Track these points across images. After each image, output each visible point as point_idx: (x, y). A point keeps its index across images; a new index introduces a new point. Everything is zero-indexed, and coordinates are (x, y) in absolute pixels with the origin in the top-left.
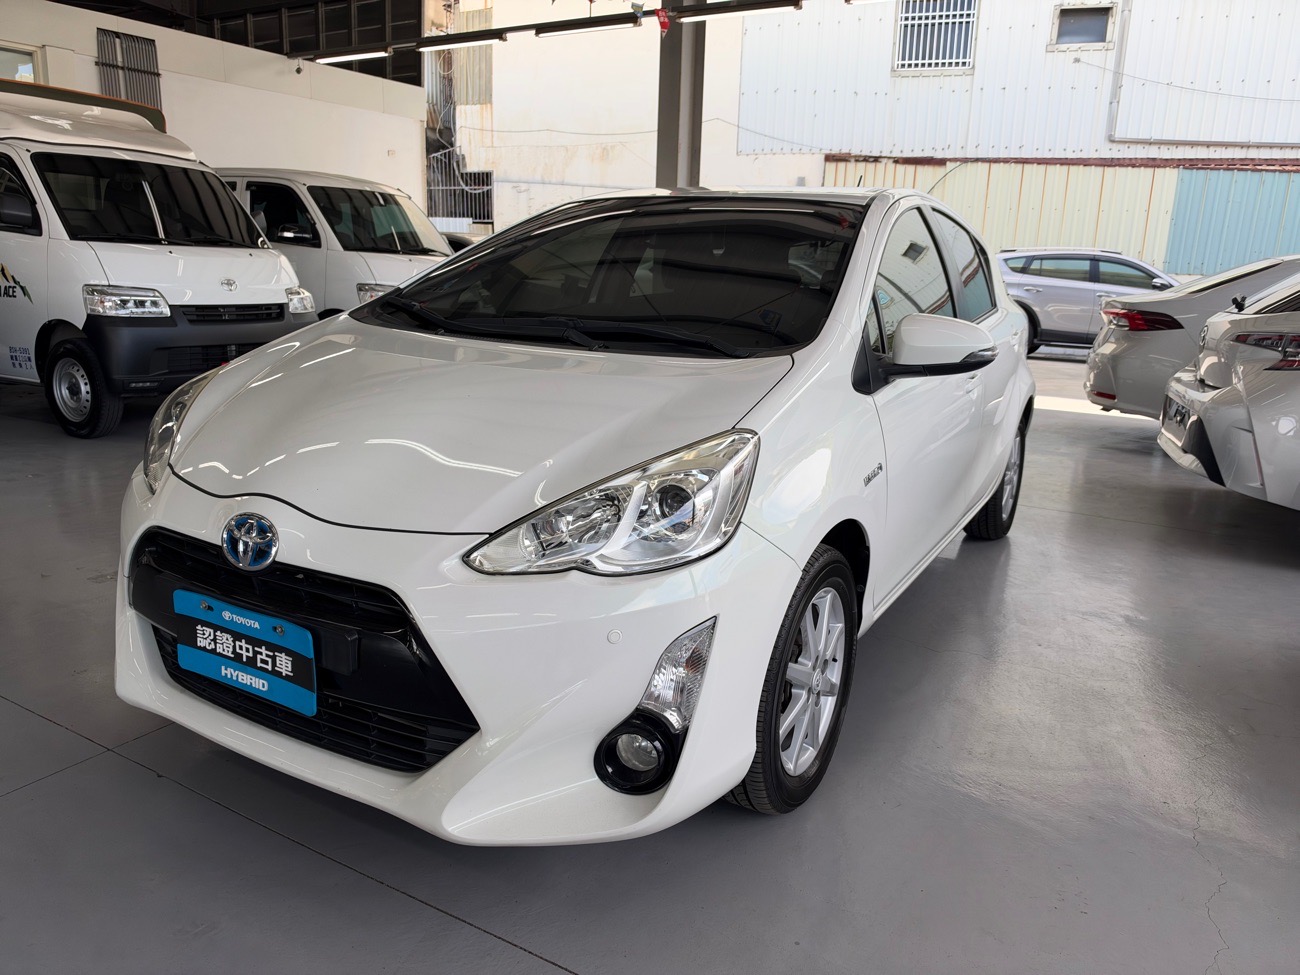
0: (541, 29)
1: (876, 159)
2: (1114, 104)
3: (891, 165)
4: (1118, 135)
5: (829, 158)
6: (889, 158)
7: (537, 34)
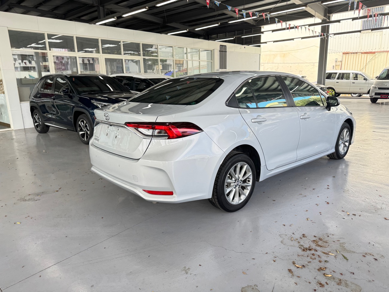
0: (302, 38)
1: (356, 53)
3: (360, 53)
5: (343, 53)
6: (360, 52)
7: (302, 39)
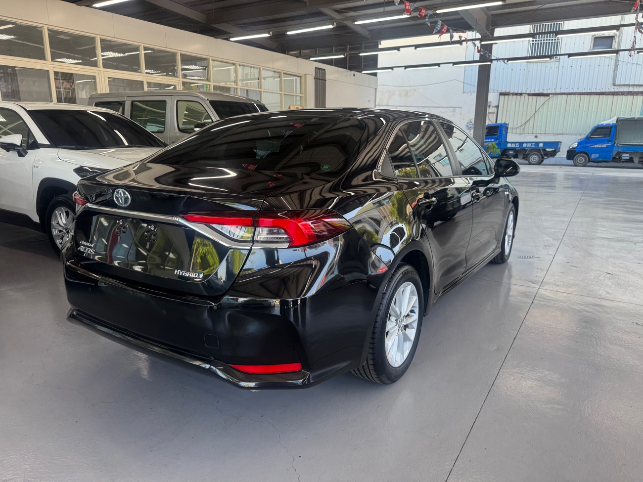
1: (521, 94)
2: (616, 72)
3: (527, 96)
4: (617, 83)
5: (501, 94)
6: (525, 94)
